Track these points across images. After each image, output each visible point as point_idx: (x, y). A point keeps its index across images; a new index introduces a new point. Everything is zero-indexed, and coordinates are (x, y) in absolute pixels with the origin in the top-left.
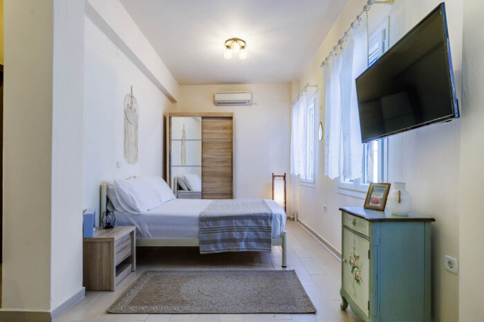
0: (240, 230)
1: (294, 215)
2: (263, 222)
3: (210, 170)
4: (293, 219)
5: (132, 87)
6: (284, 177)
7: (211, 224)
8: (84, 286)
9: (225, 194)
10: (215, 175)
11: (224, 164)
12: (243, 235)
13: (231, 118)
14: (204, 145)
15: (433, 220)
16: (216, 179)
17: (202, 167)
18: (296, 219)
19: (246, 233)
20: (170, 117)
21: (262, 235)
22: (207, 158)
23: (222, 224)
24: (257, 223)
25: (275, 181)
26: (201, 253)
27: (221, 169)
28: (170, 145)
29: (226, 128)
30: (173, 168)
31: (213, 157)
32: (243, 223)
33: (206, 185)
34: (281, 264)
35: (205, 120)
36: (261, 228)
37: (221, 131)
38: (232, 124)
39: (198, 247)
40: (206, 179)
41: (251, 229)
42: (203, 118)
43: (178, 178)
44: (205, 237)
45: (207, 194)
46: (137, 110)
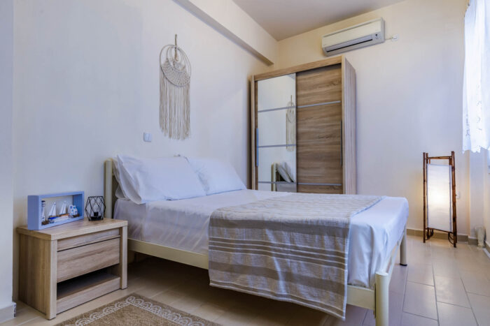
1: (476, 235)
3: (308, 150)
4: (476, 242)
5: (176, 36)
6: (451, 159)
8: (14, 300)
9: (332, 187)
10: (316, 157)
11: (331, 140)
13: (339, 65)
14: (300, 114)
16: (318, 164)
17: (297, 146)
18: (481, 244)
20: (256, 82)
21: (326, 271)
22: (304, 133)
25: (430, 167)
26: (211, 284)
27: (324, 148)
28: (256, 118)
29: (331, 83)
30: (260, 150)
31: (312, 130)
33: (302, 173)
35: (300, 77)
36: (321, 254)
37: (326, 89)
38: (341, 75)
39: (207, 271)
40: (303, 163)
42: (298, 74)
43: (277, 165)
45: (305, 187)
46: (187, 68)
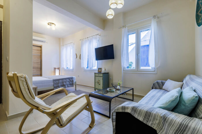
0: (66, 82)
2: (71, 79)
7: (57, 82)
9: (38, 75)
12: (66, 83)
13: (41, 47)
15: (108, 73)
19: (67, 83)
21: (71, 83)
23: (60, 81)
24: (70, 80)
29: (38, 50)
32: (66, 80)
34: (75, 89)
36: (71, 81)
37: (36, 51)
38: (41, 49)
41: (68, 82)
44: (55, 86)
